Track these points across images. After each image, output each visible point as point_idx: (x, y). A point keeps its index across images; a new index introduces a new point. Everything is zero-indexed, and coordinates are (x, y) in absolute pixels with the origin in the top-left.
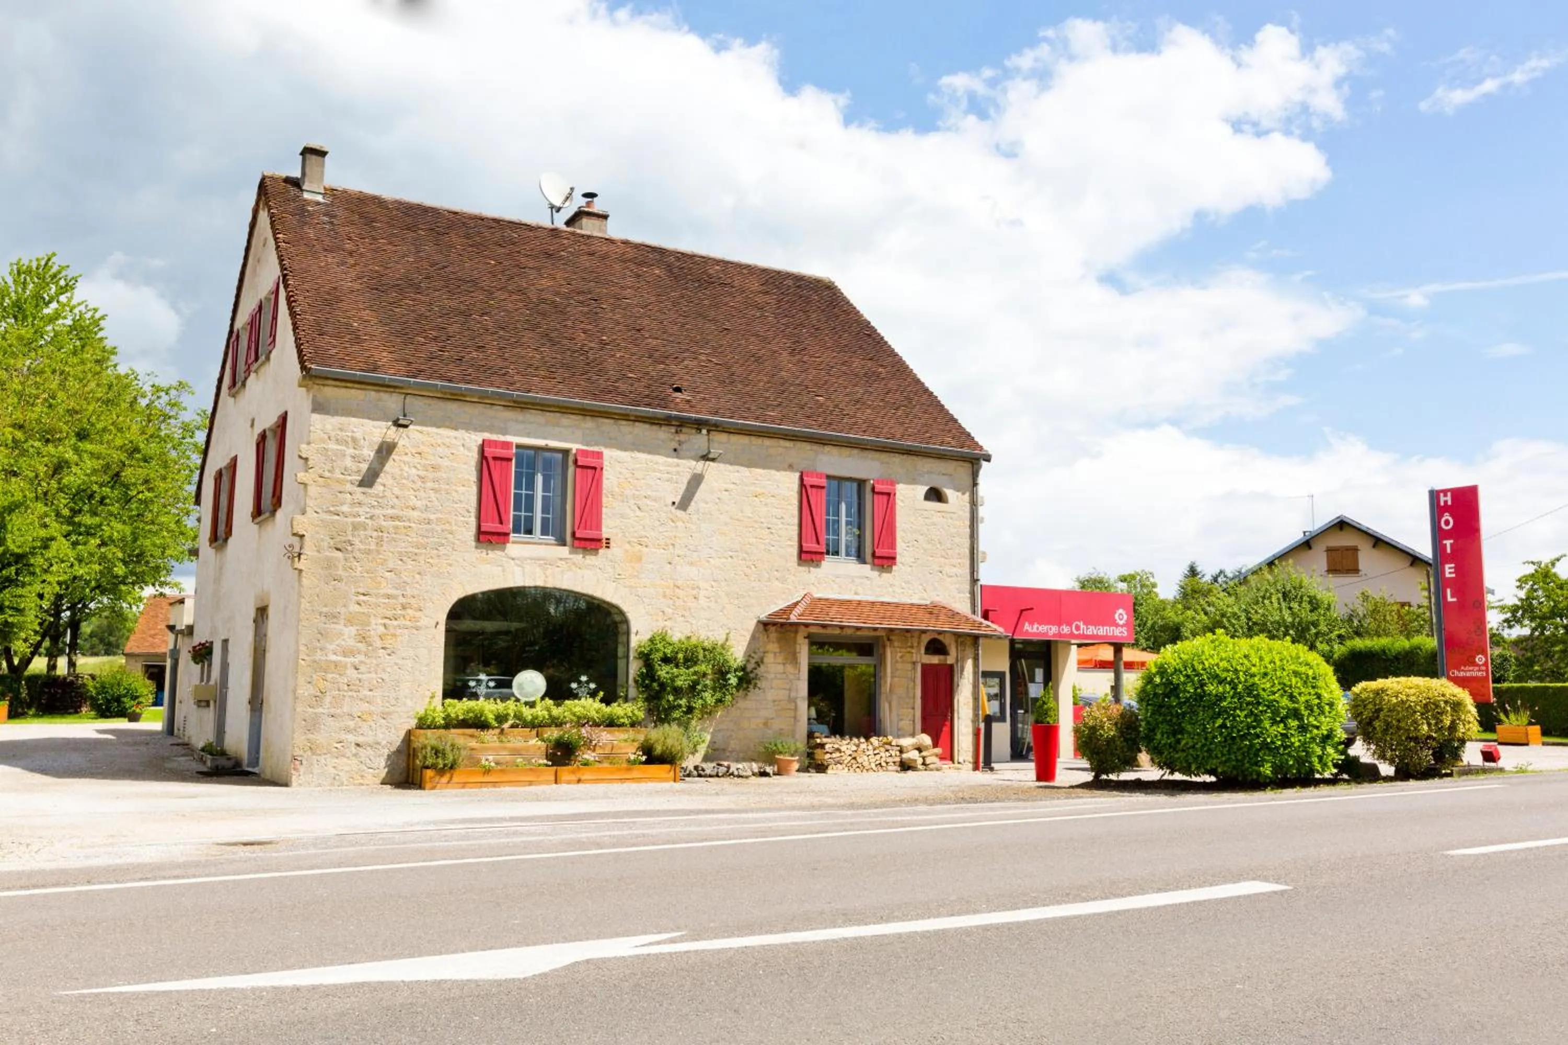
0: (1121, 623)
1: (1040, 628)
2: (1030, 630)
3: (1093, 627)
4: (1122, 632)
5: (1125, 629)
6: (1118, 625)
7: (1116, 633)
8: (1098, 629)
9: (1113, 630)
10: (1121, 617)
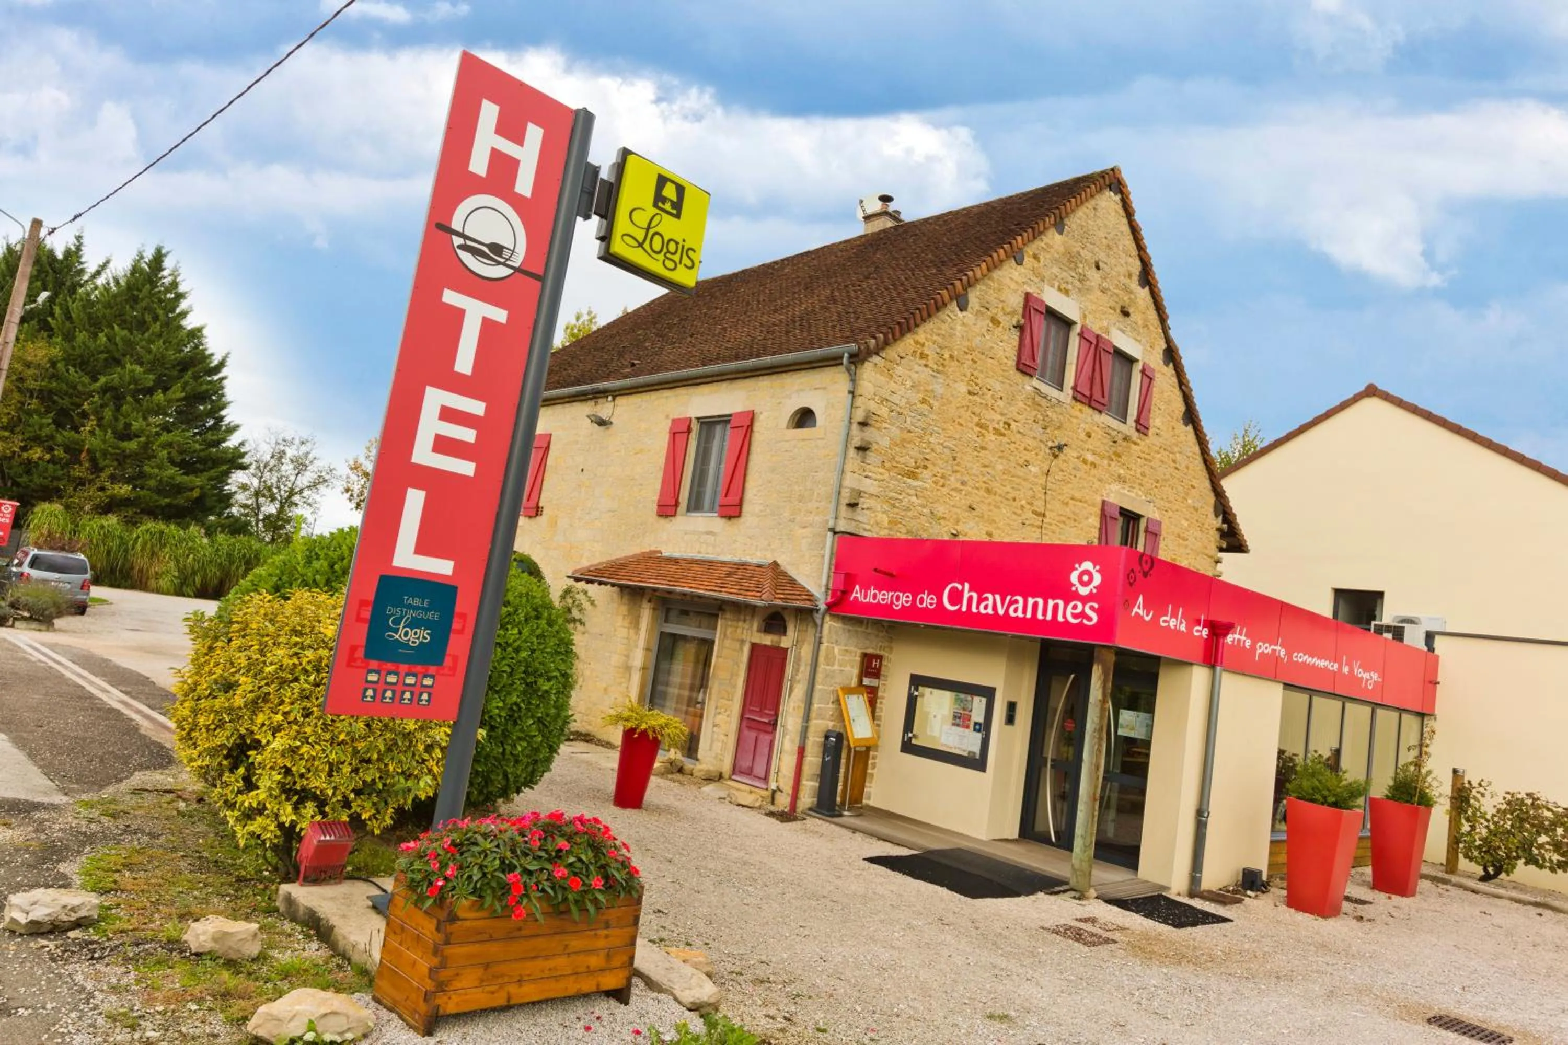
0: (1084, 591)
1: (880, 597)
2: (861, 599)
3: (998, 597)
4: (1083, 615)
5: (1092, 608)
6: (1076, 596)
7: (1064, 616)
8: (1011, 603)
9: (1056, 607)
10: (1086, 578)
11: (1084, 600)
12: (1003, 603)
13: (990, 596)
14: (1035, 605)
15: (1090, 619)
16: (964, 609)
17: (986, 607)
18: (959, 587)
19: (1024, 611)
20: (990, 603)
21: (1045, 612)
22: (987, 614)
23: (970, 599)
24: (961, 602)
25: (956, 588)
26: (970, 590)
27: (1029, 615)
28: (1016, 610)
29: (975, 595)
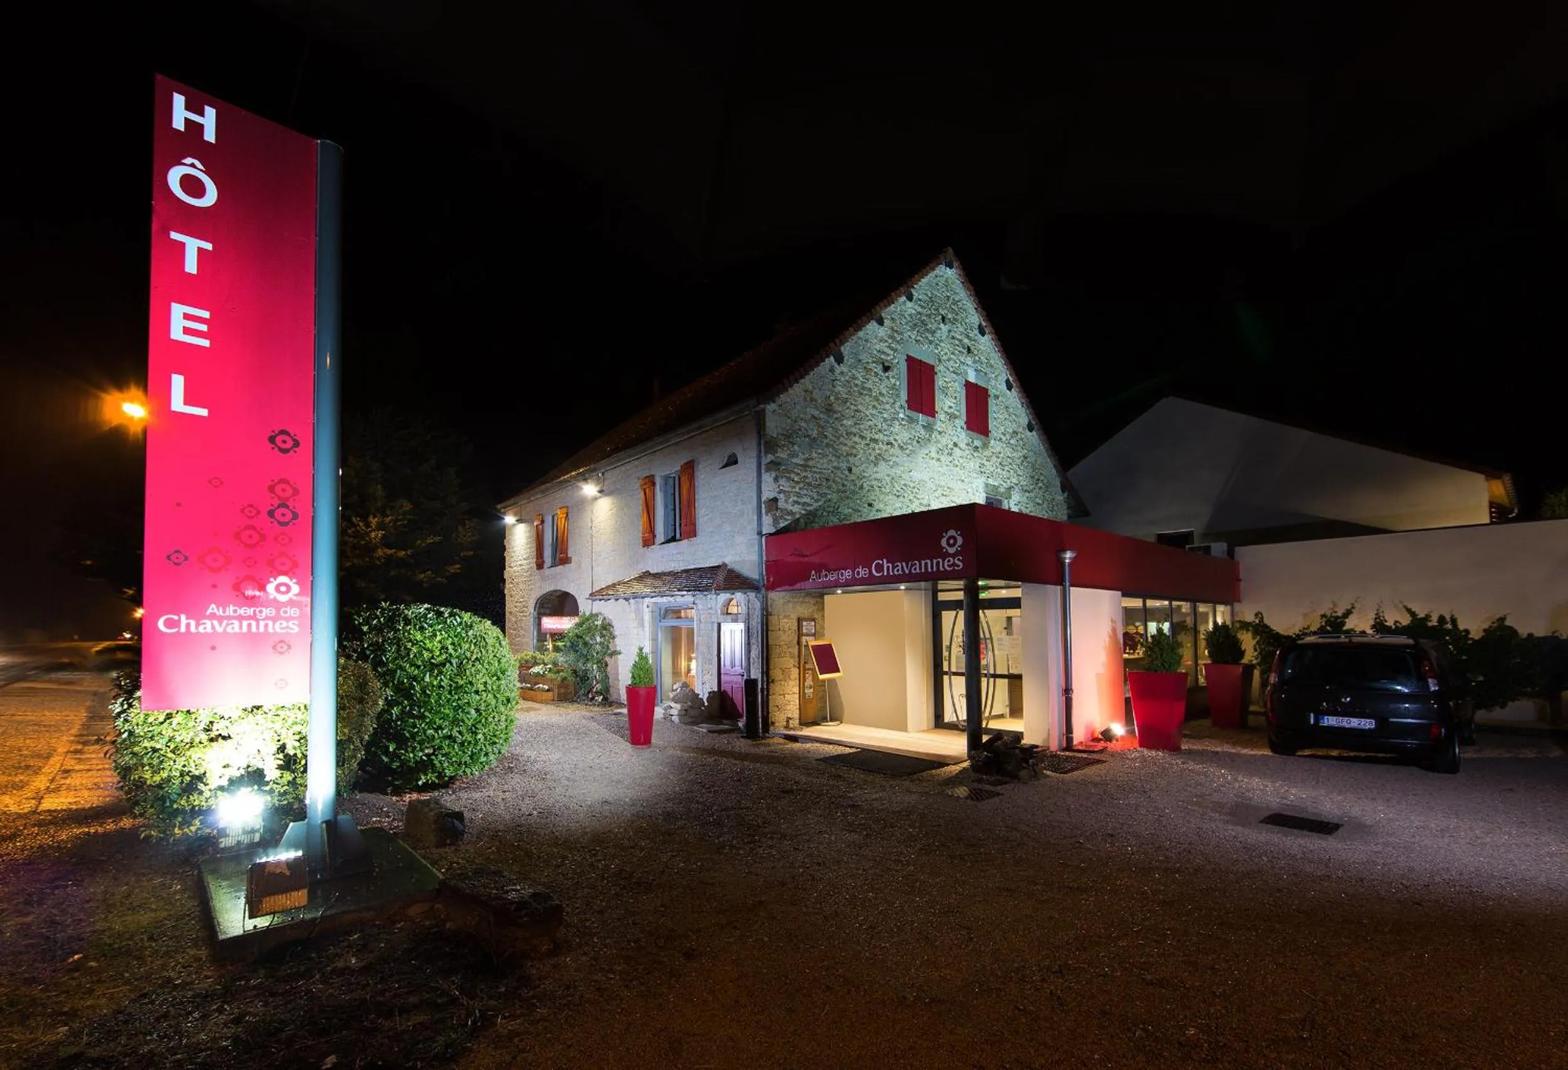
0: (952, 550)
1: (829, 575)
3: (904, 564)
4: (954, 564)
5: (959, 559)
6: (947, 555)
7: (943, 567)
8: (912, 566)
9: (938, 563)
10: (952, 541)
11: (954, 556)
12: (907, 567)
13: (899, 564)
14: (926, 564)
15: (958, 566)
16: (885, 574)
17: (898, 571)
18: (881, 562)
19: (920, 569)
20: (900, 568)
21: (932, 568)
22: (899, 575)
23: (888, 567)
24: (883, 570)
25: (879, 563)
26: (888, 562)
27: (923, 570)
28: (915, 569)
29: (890, 565)
